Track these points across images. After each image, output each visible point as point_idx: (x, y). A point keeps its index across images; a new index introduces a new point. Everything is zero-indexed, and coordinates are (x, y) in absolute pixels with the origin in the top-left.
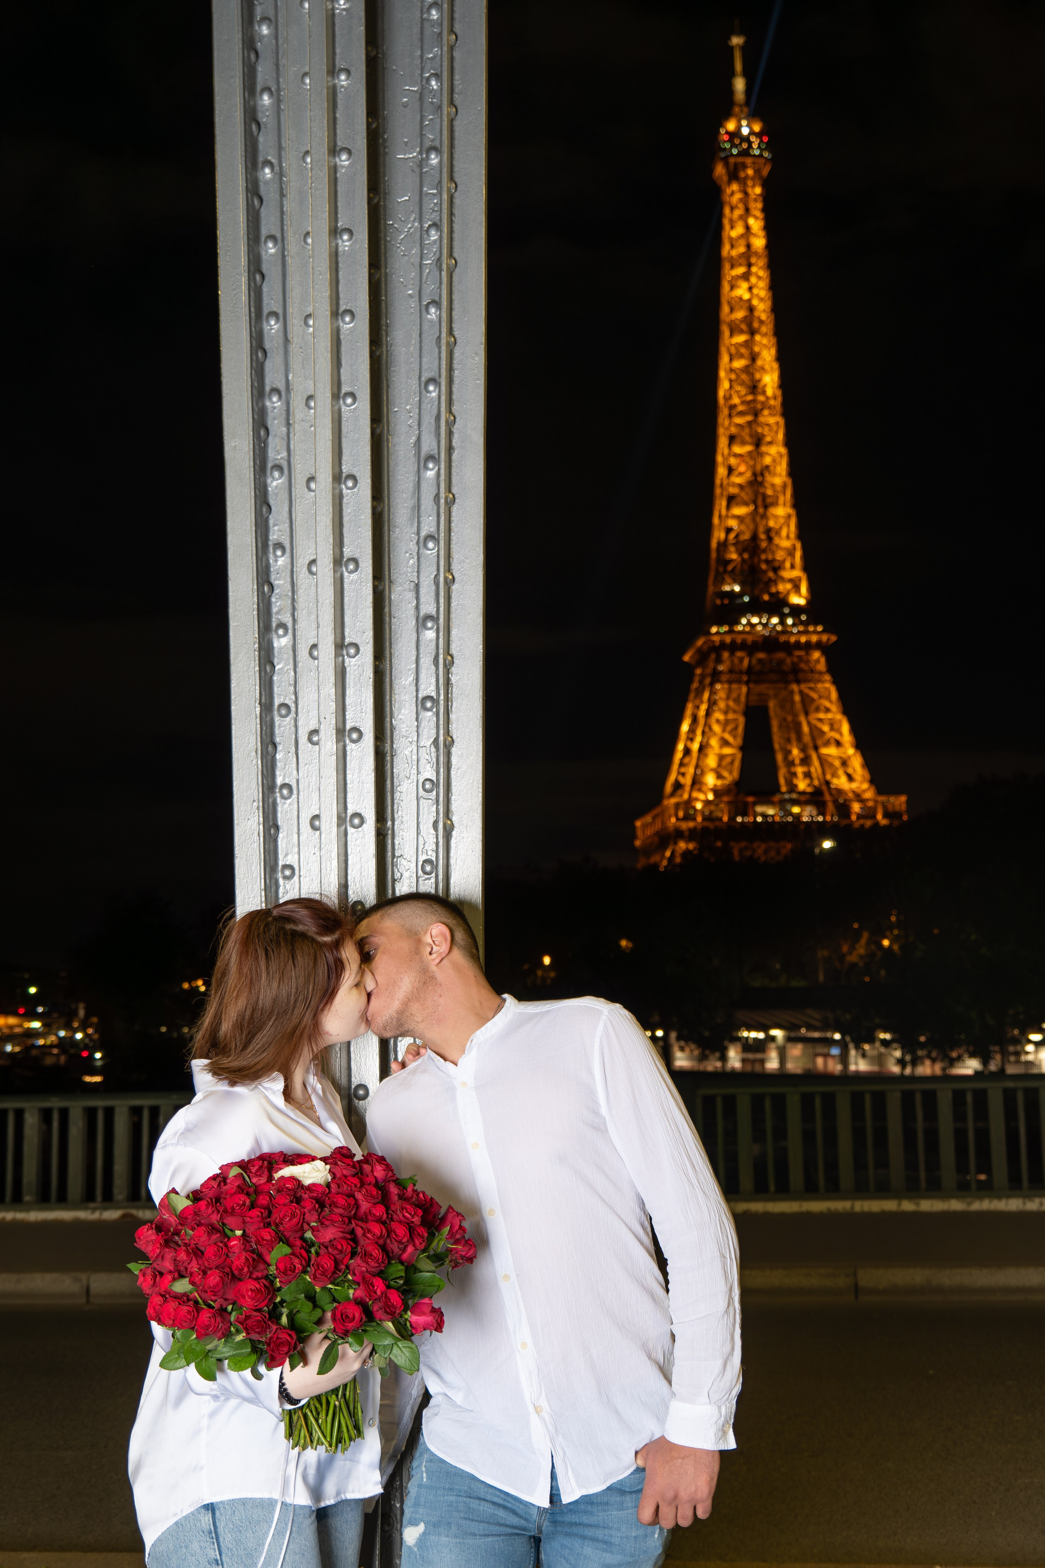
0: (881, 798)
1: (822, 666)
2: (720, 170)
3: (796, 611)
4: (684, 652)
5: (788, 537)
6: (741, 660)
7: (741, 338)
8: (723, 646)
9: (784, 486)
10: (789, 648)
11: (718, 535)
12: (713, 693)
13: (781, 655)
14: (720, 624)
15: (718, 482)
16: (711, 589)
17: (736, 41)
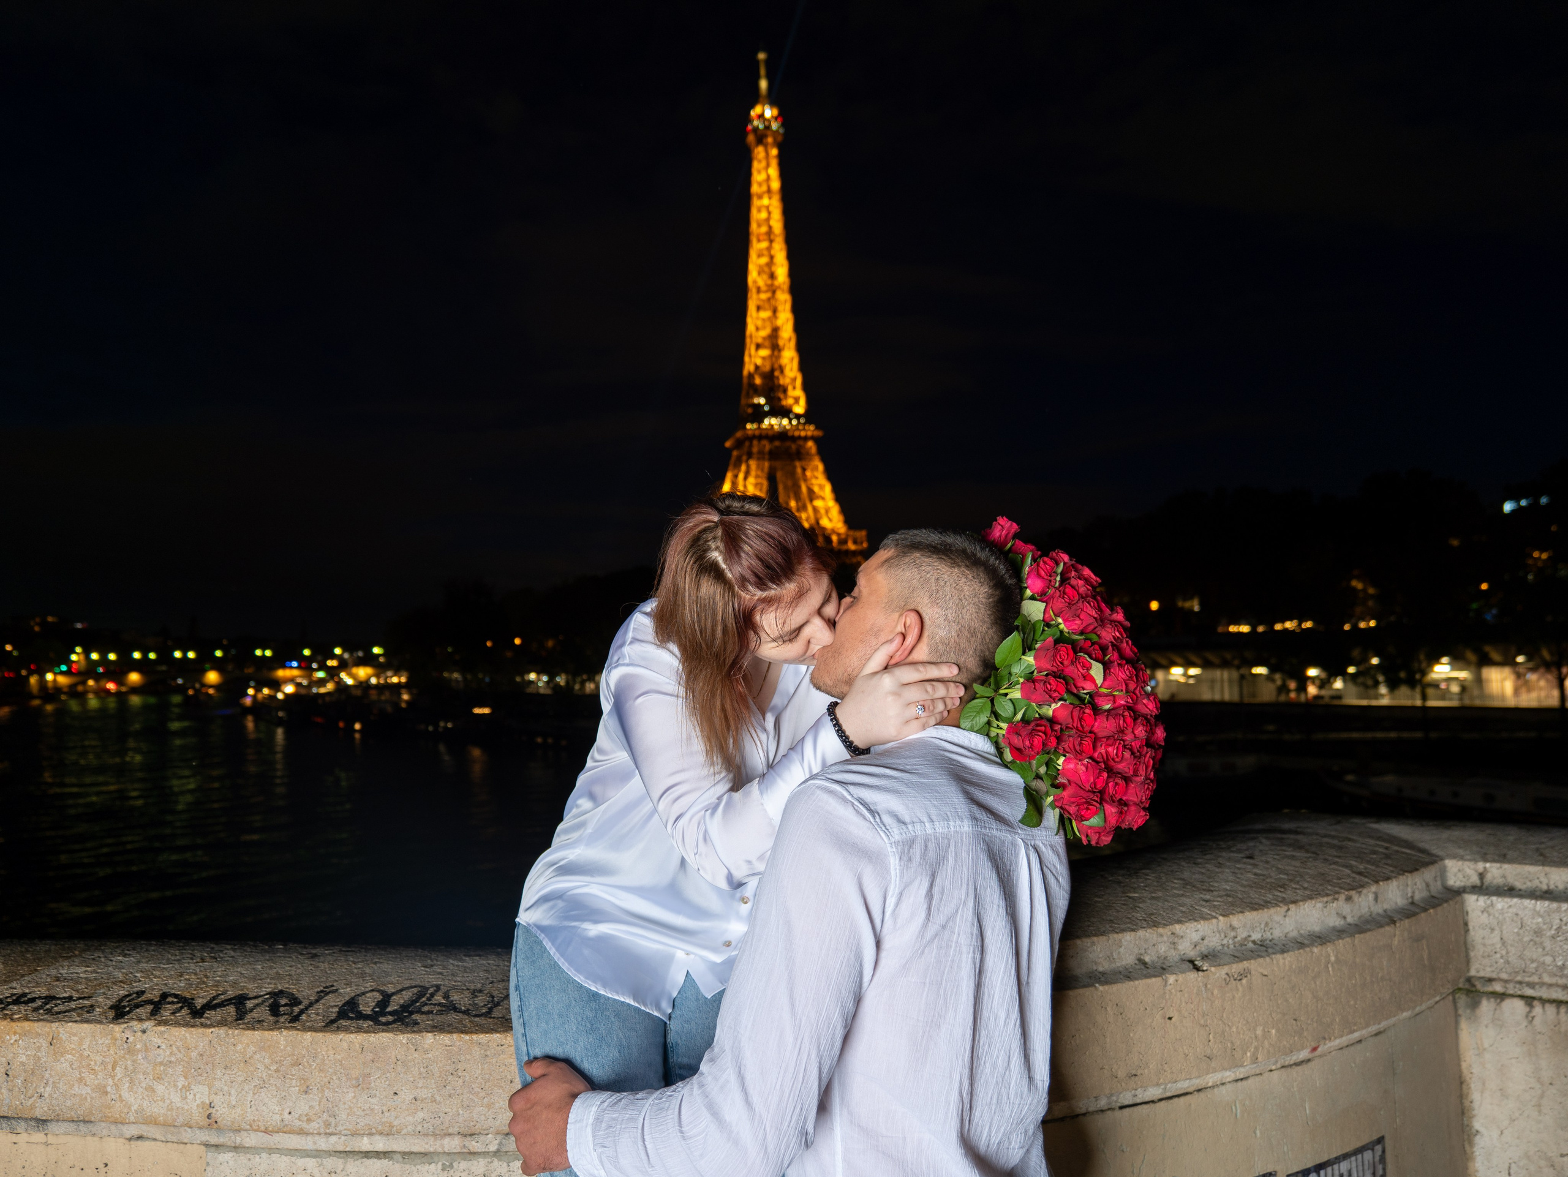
0: (851, 533)
1: (814, 450)
2: (751, 138)
3: (798, 416)
4: (726, 440)
5: (791, 370)
6: (764, 446)
7: (764, 245)
8: (754, 437)
9: (790, 340)
10: (794, 439)
11: (749, 368)
12: (748, 467)
13: (788, 444)
14: (752, 422)
15: (748, 333)
16: (743, 401)
17: (762, 56)
